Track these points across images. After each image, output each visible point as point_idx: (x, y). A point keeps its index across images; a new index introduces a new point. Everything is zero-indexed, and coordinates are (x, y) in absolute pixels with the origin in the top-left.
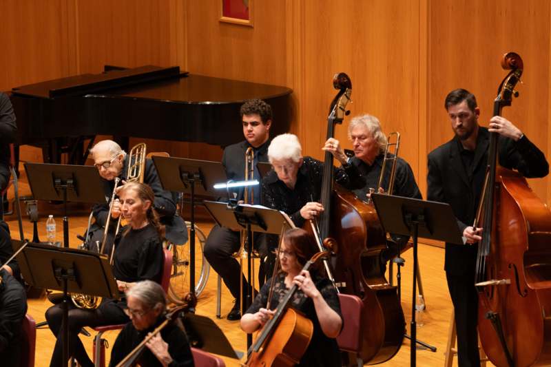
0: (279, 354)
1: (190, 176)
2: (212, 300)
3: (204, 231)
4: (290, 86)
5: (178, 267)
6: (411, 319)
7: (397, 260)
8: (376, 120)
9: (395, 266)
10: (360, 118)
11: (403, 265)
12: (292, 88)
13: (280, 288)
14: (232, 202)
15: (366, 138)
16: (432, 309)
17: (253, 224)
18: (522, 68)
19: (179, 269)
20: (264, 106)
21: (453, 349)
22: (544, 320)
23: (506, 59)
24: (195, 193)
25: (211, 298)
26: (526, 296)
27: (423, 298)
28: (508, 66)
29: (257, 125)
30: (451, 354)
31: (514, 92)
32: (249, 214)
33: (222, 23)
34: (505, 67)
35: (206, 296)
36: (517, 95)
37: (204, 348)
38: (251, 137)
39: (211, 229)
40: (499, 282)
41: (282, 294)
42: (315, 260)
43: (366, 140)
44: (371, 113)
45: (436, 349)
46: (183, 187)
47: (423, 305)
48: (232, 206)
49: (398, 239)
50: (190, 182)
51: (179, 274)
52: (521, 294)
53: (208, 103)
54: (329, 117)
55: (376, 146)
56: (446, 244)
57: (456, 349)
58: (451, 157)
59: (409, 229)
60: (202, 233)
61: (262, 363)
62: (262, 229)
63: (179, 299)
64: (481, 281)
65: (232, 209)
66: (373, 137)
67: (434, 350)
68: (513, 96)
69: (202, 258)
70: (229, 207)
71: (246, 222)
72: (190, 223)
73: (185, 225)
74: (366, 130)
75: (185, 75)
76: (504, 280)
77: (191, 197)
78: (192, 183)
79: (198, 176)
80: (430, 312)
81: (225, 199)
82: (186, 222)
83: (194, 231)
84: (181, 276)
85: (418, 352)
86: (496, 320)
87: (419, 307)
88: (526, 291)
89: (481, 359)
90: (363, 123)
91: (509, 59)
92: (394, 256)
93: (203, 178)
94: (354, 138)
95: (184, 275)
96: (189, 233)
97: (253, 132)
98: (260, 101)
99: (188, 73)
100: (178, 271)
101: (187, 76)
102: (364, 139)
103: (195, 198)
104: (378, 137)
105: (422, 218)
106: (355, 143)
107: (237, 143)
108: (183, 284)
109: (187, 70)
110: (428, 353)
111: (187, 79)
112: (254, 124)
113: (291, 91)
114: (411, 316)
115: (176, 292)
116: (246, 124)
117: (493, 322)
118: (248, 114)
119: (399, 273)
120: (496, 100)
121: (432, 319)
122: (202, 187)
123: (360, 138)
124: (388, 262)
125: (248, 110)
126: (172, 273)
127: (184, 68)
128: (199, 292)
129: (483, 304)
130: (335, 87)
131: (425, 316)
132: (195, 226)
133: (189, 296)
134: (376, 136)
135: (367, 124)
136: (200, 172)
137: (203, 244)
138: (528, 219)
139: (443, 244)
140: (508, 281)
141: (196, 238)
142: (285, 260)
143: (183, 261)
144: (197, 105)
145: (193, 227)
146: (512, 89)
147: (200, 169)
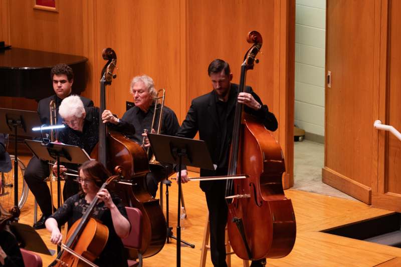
0: (84, 252)
1: (14, 122)
2: (30, 213)
3: (24, 162)
4: (86, 56)
5: (5, 188)
6: (177, 225)
7: (166, 181)
8: (151, 80)
9: (164, 186)
10: (139, 77)
11: (170, 185)
12: (87, 57)
13: (82, 203)
14: (45, 140)
15: (143, 92)
16: (192, 217)
17: (61, 156)
18: (262, 42)
19: (6, 190)
20: (68, 69)
21: (207, 246)
22: (274, 224)
23: (250, 36)
24: (18, 134)
25: (30, 211)
26: (261, 205)
27: (185, 209)
28: (252, 41)
29: (64, 82)
30: (206, 250)
31: (255, 59)
32: (58, 150)
33: (36, 9)
34: (249, 41)
35: (26, 210)
36: (257, 61)
37: (26, 248)
38: (60, 91)
39: (29, 161)
40: (242, 196)
41: (84, 208)
42: (109, 182)
43: (143, 93)
44: (148, 75)
45: (194, 246)
46: (9, 130)
47: (184, 215)
48: (45, 143)
49: (167, 166)
50: (14, 127)
51: (6, 194)
52: (258, 205)
53: (26, 68)
54: (101, 81)
55: (150, 98)
56: (201, 170)
57: (209, 246)
58: (209, 105)
59: (175, 159)
60: (23, 164)
61: (72, 258)
62: (67, 160)
63: (6, 212)
64: (229, 196)
65: (46, 146)
66: (149, 91)
67: (193, 247)
68: (255, 62)
69: (22, 182)
70: (43, 144)
71: (56, 155)
72: (13, 156)
73: (10, 158)
74: (144, 87)
75: (9, 48)
76: (246, 195)
77: (15, 138)
78: (16, 127)
79: (20, 122)
80: (190, 219)
81: (39, 138)
82: (11, 156)
83: (17, 162)
84: (7, 195)
85: (182, 249)
86: (240, 224)
87: (182, 216)
88: (261, 202)
89: (227, 253)
90: (142, 81)
91: (252, 36)
92: (164, 179)
93: (23, 123)
94: (135, 91)
95: (10, 194)
96: (13, 163)
97: (62, 88)
98: (65, 65)
99: (10, 46)
100: (5, 192)
101: (10, 49)
102: (142, 92)
103: (18, 138)
104: (152, 92)
105: (184, 151)
106: (136, 95)
107: (48, 97)
108: (9, 201)
109: (10, 45)
110: (188, 249)
111: (10, 51)
112: (62, 82)
113: (87, 60)
114: (177, 222)
115: (4, 207)
116: (57, 82)
117: (237, 225)
118: (58, 74)
119: (167, 191)
120: (243, 64)
121: (191, 224)
122: (23, 130)
123: (139, 91)
124: (159, 183)
125: (58, 71)
126: (1, 193)
127: (8, 43)
128: (21, 207)
129: (231, 212)
130: (104, 59)
131: (186, 223)
132: (18, 158)
133: (14, 209)
134: (151, 91)
135: (145, 82)
136: (22, 119)
137: (24, 172)
138: (263, 150)
139: (199, 169)
140: (249, 196)
141: (19, 168)
142: (86, 186)
143: (9, 184)
144: (18, 70)
145: (16, 159)
146: (254, 57)
147: (21, 117)
